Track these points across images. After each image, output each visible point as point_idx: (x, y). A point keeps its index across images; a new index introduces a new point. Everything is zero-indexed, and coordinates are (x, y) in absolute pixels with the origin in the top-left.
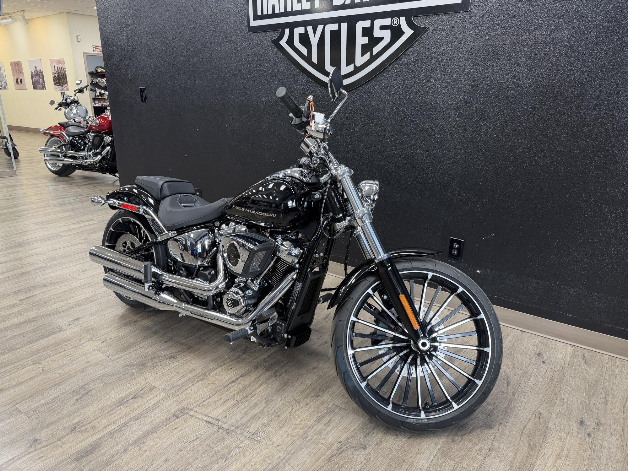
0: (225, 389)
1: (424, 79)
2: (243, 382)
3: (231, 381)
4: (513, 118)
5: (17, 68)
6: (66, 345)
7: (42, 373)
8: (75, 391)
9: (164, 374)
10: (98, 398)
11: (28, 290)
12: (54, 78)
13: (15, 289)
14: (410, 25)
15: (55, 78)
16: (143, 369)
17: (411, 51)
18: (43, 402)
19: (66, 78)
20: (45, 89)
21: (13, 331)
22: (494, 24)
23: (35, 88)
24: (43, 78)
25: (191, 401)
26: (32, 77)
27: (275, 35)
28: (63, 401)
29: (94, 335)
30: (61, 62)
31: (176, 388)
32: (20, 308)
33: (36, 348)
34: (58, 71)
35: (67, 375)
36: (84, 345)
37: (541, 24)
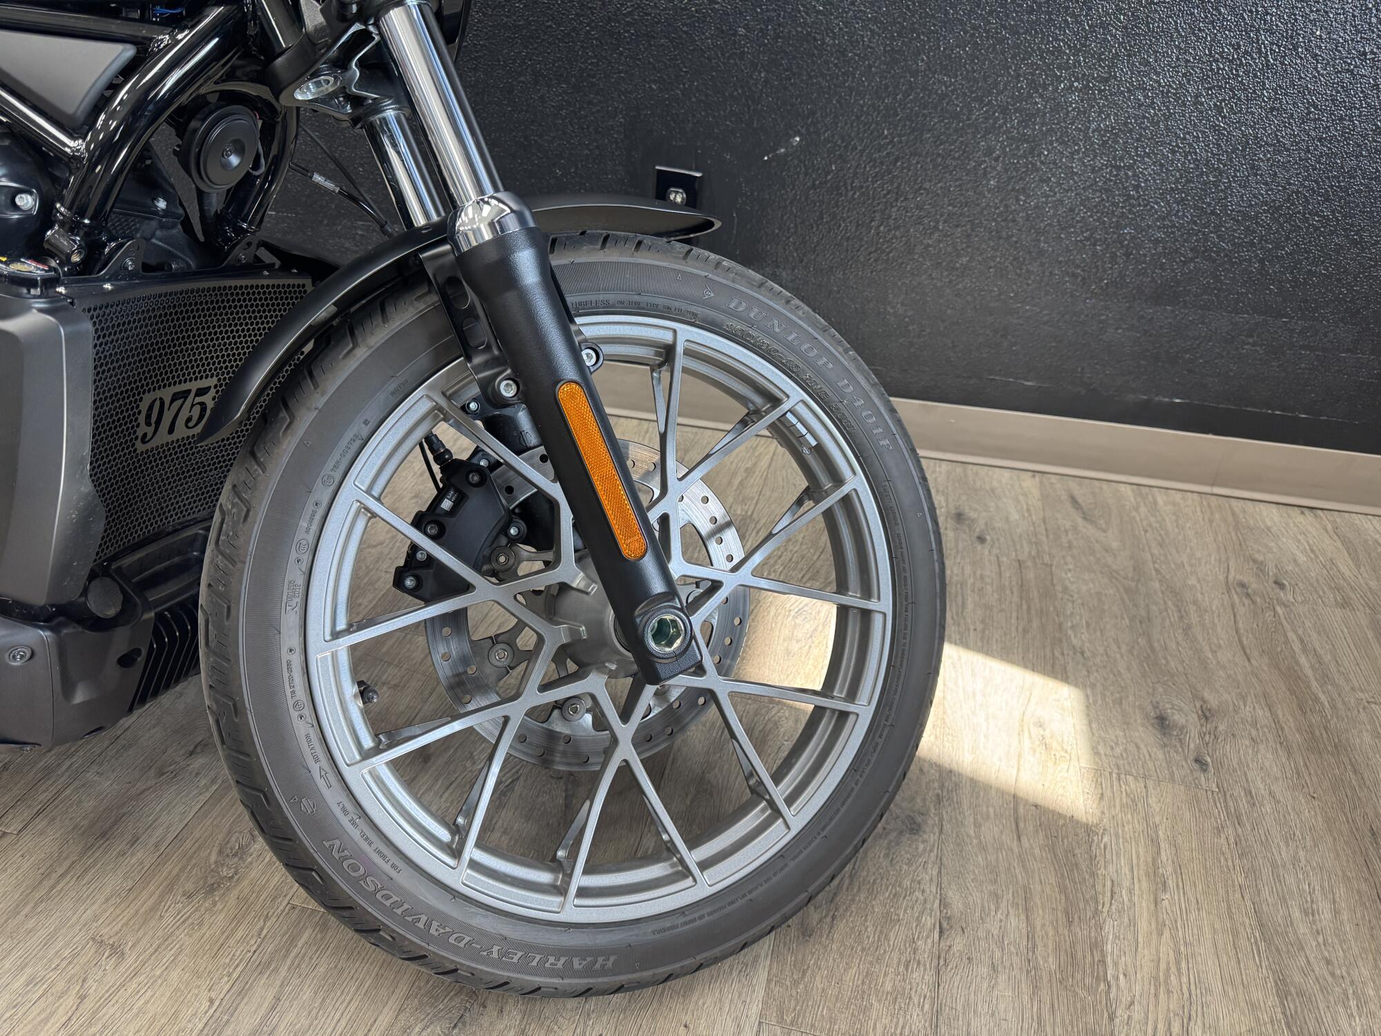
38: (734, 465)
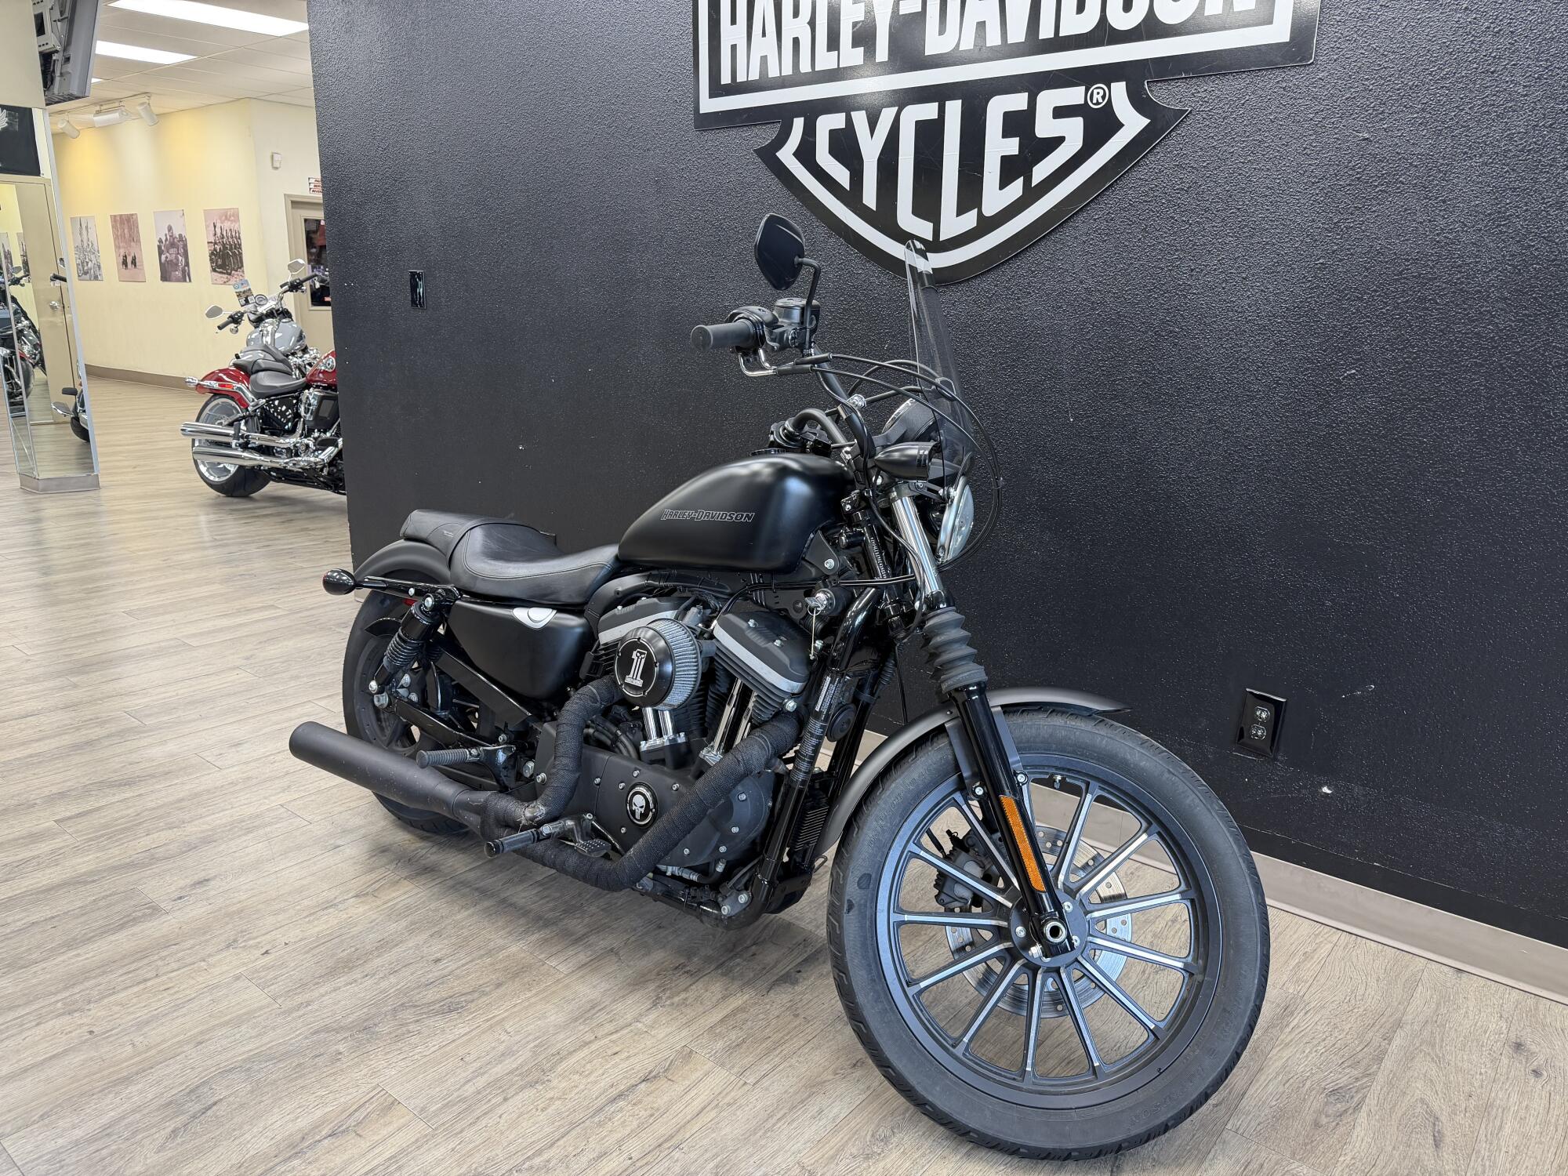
0: (596, 1119)
1: (1177, 250)
2: (650, 1099)
3: (614, 1092)
4: (1439, 358)
5: (126, 231)
6: (162, 959)
7: (86, 1040)
8: (170, 1103)
9: (425, 1060)
10: (234, 1130)
11: (86, 791)
12: (212, 254)
13: (49, 788)
14: (1140, 102)
15: (214, 255)
16: (370, 1042)
17: (1140, 173)
18: (78, 1133)
19: (240, 254)
20: (190, 281)
21: (25, 910)
22: (1384, 99)
23: (165, 277)
24: (186, 255)
25: (498, 1152)
26: (160, 253)
27: (765, 135)
28: (135, 1133)
29: (242, 932)
30: (232, 215)
31: (456, 1109)
32: (57, 843)
33: (80, 964)
34: (223, 238)
35: (153, 1052)
36: (211, 960)
37: (1526, 95)
38: (1293, 948)
